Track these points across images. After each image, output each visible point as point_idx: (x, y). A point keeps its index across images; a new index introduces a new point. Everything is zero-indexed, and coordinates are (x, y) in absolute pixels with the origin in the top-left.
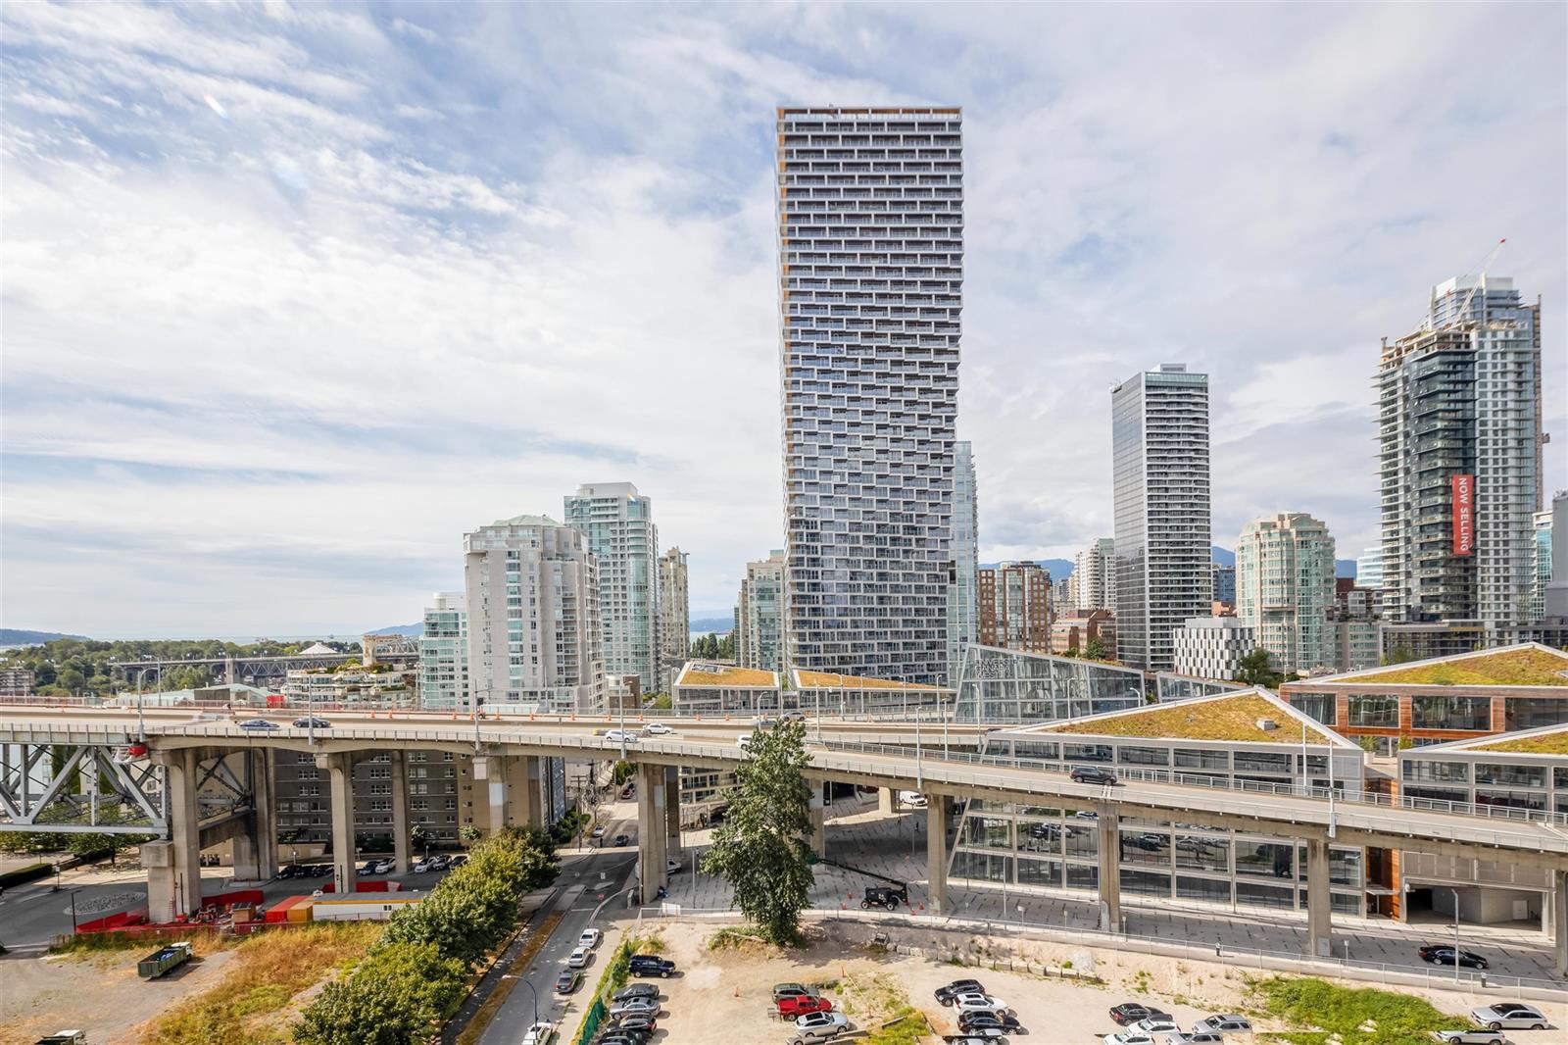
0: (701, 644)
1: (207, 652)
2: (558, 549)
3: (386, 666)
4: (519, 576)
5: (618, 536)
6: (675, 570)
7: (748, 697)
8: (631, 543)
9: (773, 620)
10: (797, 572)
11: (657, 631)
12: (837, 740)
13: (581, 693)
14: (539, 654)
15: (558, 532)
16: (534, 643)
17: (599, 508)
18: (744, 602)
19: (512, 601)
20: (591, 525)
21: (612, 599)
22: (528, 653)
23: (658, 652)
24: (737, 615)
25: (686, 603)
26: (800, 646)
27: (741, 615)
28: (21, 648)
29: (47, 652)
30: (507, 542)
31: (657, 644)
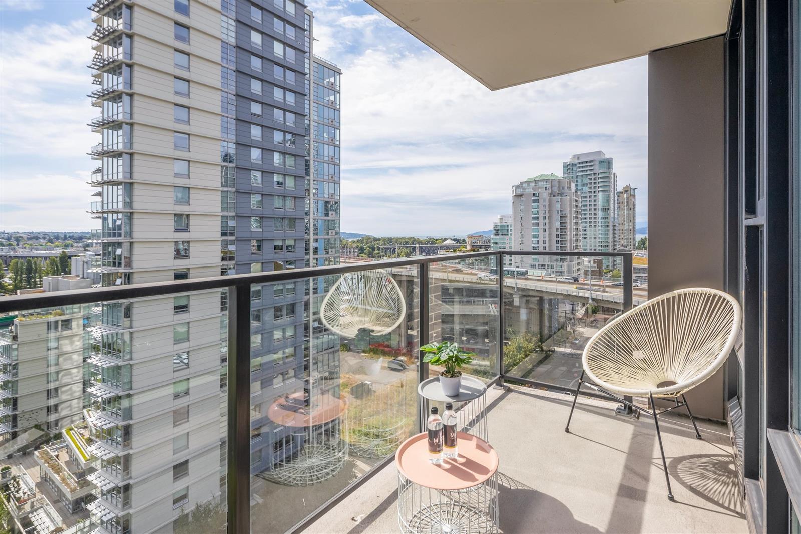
2: (559, 191)
3: (476, 250)
4: (538, 206)
6: (628, 198)
8: (600, 185)
11: (614, 234)
13: (568, 266)
14: (547, 245)
15: (559, 182)
16: (544, 239)
17: (582, 167)
19: (534, 219)
20: (577, 176)
21: (588, 216)
22: (542, 244)
23: (614, 246)
25: (634, 217)
30: (533, 189)
31: (614, 241)
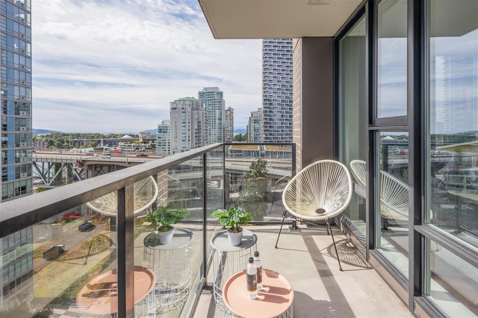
0: (237, 137)
1: (96, 137)
2: (197, 107)
3: (146, 142)
4: (185, 115)
5: (214, 103)
6: (230, 114)
7: (250, 153)
8: (217, 106)
9: (258, 130)
10: (265, 115)
11: (224, 132)
12: (276, 166)
14: (190, 139)
15: (197, 102)
16: (189, 135)
17: (208, 95)
18: (250, 124)
19: (183, 123)
20: (206, 100)
21: (211, 123)
22: (187, 138)
23: (224, 139)
24: (248, 128)
25: (233, 124)
26: (266, 138)
27: (249, 128)
28: (44, 135)
29: (51, 136)
30: (182, 105)
31: (224, 136)
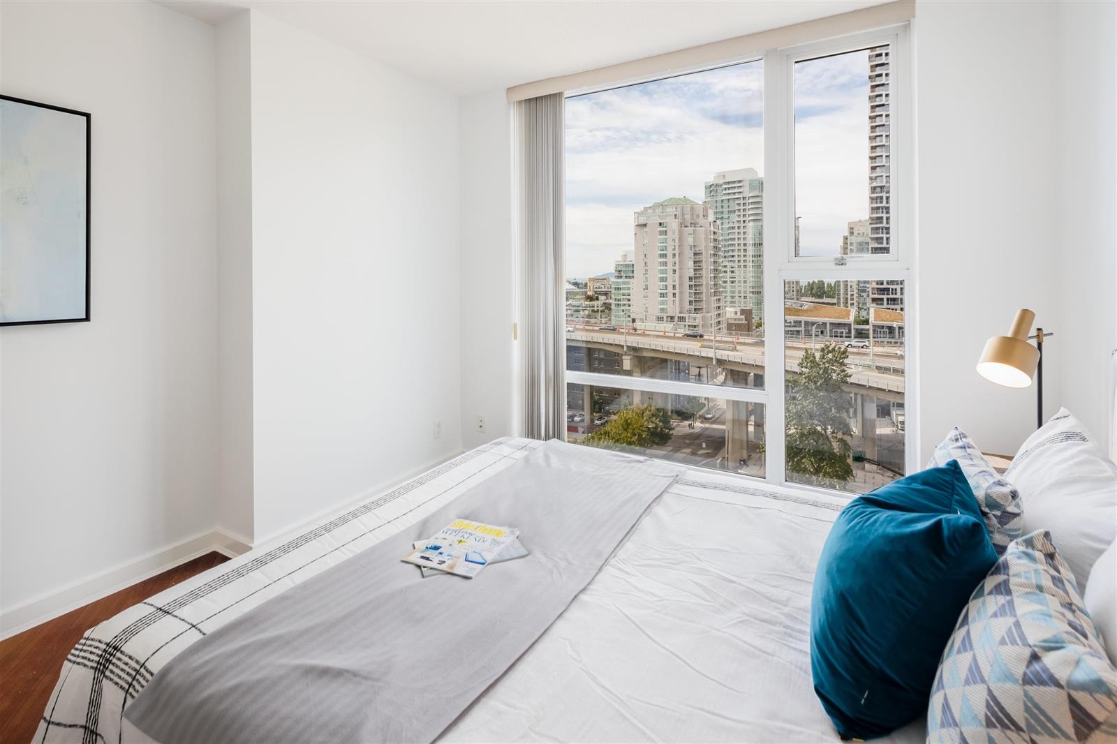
2: (692, 219)
4: (666, 239)
5: (742, 207)
8: (751, 212)
12: (887, 365)
13: (703, 318)
14: (677, 291)
15: (695, 207)
16: (674, 283)
17: (729, 188)
19: (661, 256)
20: (722, 201)
21: (736, 253)
22: (670, 289)
30: (659, 216)
